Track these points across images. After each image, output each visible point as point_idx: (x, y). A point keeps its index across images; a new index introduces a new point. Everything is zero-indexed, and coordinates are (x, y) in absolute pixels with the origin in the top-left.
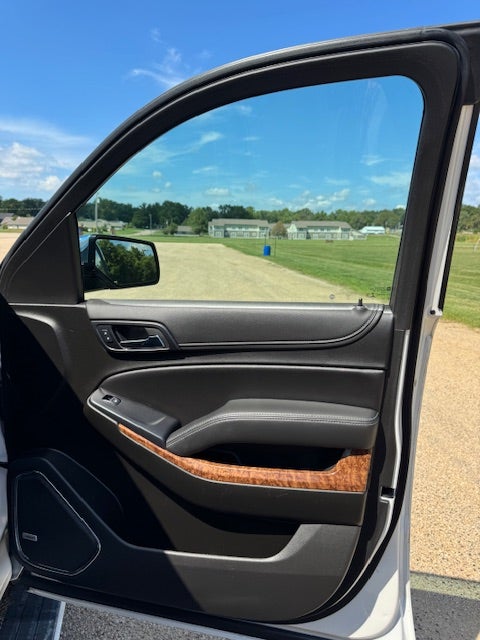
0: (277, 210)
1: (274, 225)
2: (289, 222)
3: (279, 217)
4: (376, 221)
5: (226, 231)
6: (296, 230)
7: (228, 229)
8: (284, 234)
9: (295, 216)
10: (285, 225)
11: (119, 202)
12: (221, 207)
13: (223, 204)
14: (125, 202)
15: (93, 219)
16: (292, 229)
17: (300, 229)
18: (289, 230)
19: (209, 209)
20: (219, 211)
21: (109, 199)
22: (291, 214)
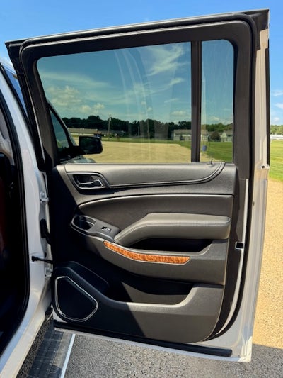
0: (214, 124)
1: (212, 132)
2: (222, 131)
3: (216, 128)
4: (278, 132)
5: (181, 137)
6: (226, 136)
7: (183, 135)
8: (218, 139)
9: (226, 128)
10: (219, 133)
11: (122, 120)
12: (179, 123)
13: (181, 121)
14: (126, 120)
15: (107, 129)
16: (224, 135)
17: (229, 136)
18: (221, 136)
19: (173, 123)
20: (179, 125)
21: (116, 118)
22: (224, 126)
